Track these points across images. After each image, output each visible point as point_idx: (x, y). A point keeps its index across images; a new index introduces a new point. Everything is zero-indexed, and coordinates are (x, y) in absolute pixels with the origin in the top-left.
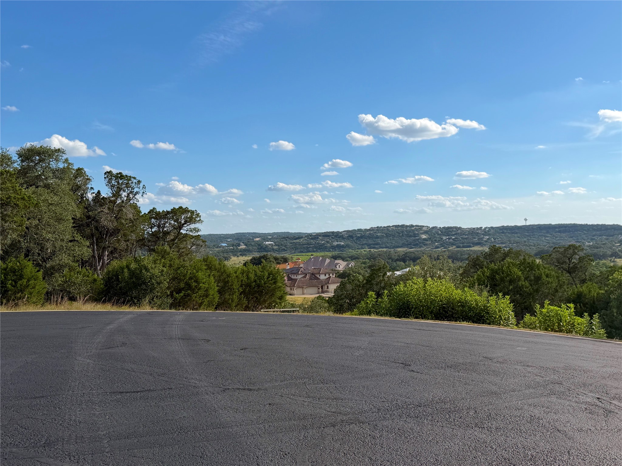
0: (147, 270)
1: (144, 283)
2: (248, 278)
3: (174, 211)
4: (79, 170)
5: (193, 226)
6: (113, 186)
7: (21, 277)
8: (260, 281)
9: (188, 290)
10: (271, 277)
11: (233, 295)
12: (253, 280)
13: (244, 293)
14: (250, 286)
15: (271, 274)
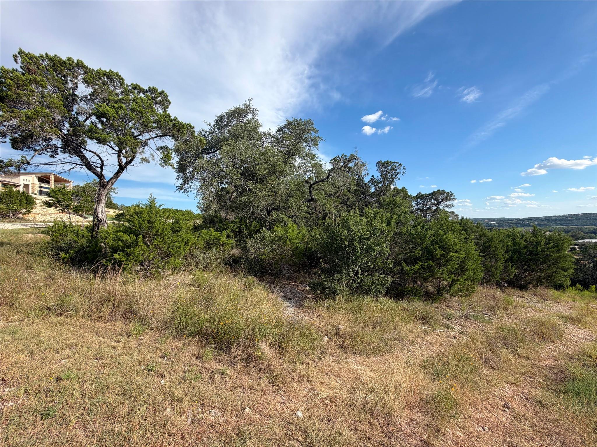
3: (434, 193)
5: (448, 203)
6: (382, 171)
8: (533, 248)
9: (429, 259)
10: (552, 244)
11: (497, 261)
12: (522, 246)
13: (511, 259)
14: (519, 253)
15: (551, 240)
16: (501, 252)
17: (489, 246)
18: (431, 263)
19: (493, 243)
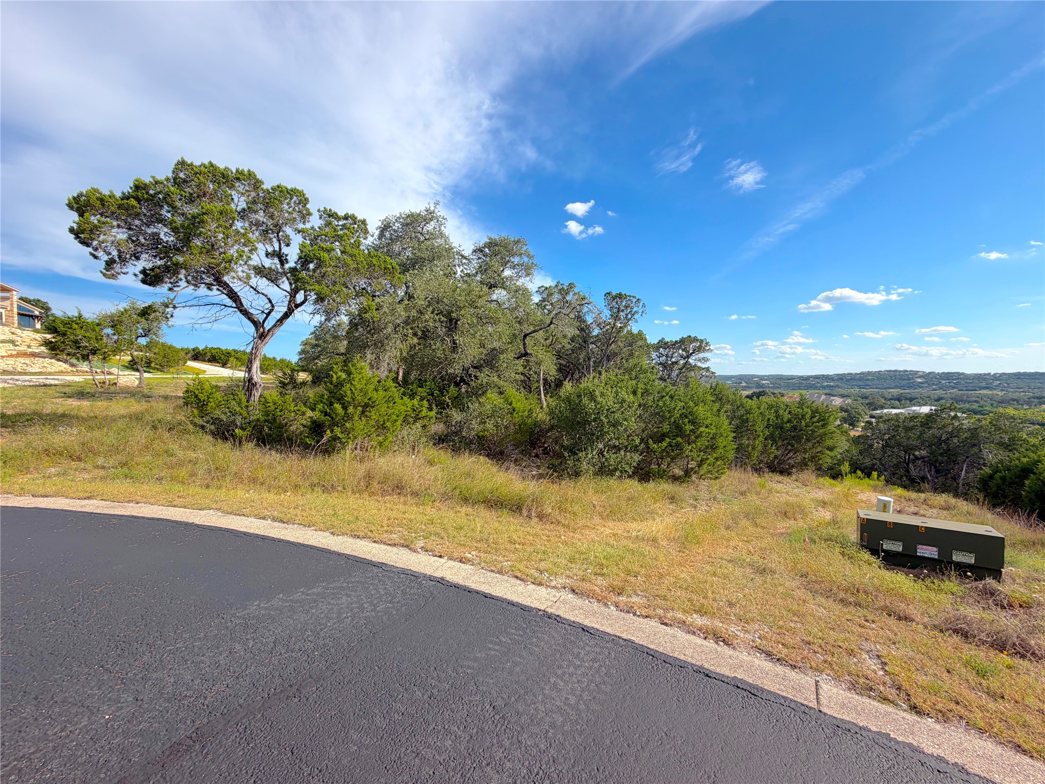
3: (682, 341)
5: (701, 355)
6: (612, 307)
8: (797, 422)
9: (677, 436)
10: (817, 418)
11: (754, 439)
12: (785, 419)
13: (771, 437)
14: (782, 428)
15: (817, 413)
16: (760, 427)
17: (747, 420)
18: (679, 439)
19: (751, 415)
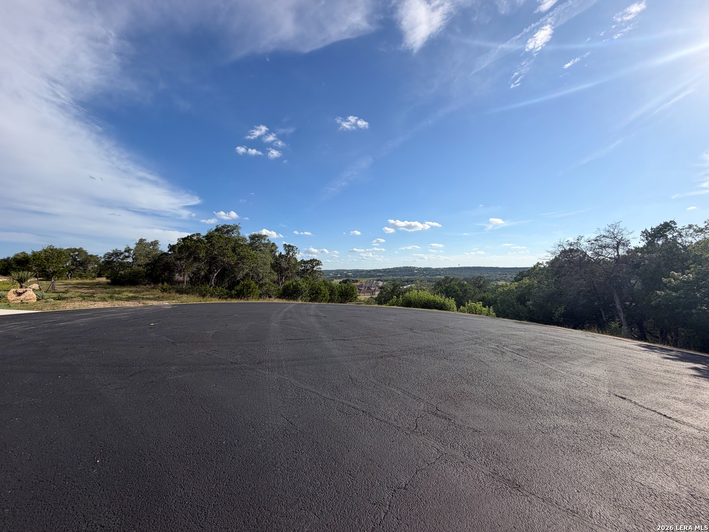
0: (300, 285)
1: (299, 291)
2: (342, 289)
3: (311, 261)
4: (273, 243)
5: (318, 267)
6: (286, 250)
7: (250, 288)
